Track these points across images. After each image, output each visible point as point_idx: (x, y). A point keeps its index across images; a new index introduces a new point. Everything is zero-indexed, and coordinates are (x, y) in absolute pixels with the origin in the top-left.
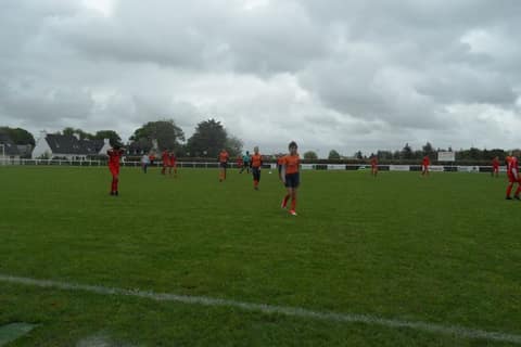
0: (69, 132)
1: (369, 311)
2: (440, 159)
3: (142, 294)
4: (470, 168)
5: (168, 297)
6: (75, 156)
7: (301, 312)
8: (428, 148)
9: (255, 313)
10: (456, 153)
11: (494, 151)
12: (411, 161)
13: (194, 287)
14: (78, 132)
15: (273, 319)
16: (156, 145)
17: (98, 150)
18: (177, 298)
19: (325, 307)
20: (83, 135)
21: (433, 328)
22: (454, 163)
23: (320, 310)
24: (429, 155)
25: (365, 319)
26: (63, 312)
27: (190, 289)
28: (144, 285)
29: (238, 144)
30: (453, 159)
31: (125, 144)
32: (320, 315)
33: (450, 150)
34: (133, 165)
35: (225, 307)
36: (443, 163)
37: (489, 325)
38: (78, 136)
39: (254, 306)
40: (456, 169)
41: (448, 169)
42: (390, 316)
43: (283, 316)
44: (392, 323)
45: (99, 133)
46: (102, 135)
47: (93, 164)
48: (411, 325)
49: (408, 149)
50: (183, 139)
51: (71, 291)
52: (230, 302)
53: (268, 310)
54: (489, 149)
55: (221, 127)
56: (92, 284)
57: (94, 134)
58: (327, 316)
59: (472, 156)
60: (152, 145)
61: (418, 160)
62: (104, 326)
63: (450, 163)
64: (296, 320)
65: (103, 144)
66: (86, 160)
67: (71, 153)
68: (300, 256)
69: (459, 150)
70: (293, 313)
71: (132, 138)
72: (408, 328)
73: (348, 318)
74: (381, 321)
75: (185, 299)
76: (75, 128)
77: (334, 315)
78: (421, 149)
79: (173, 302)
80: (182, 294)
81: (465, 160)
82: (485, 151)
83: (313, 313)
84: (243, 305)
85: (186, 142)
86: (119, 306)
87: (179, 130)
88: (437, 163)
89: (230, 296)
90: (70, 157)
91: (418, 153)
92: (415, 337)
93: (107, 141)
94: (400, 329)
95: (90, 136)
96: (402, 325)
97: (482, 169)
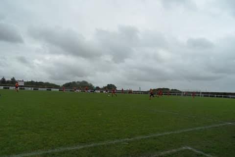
4: (30, 89)
8: (13, 79)
12: (4, 84)
24: (13, 82)
30: (23, 85)
33: (23, 81)
40: (24, 89)
41: (21, 89)
49: (3, 79)
54: (38, 81)
59: (31, 84)
61: (7, 84)
63: (22, 86)
69: (26, 81)
78: (10, 80)
91: (8, 82)
97: (34, 89)
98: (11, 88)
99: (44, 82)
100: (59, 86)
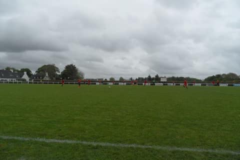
0: (8, 69)
1: (135, 142)
2: (161, 81)
3: (41, 140)
4: (172, 84)
5: (52, 140)
6: (11, 79)
7: (108, 144)
8: (157, 76)
9: (89, 146)
10: (167, 79)
11: (180, 78)
12: (151, 81)
13: (63, 136)
14: (12, 69)
15: (97, 148)
16: (47, 75)
17: (21, 77)
18: (56, 141)
19: (118, 141)
20: (14, 70)
21: (159, 148)
22: (166, 82)
23: (115, 143)
24: (157, 79)
25: (134, 146)
26: (4, 150)
27: (62, 137)
28: (41, 136)
29: (82, 74)
30: (166, 81)
31: (34, 74)
32: (116, 145)
33: (165, 77)
34: (37, 83)
35: (77, 144)
36: (162, 82)
37: (179, 145)
38: (12, 71)
39: (89, 143)
40: (167, 85)
41: (164, 85)
42: (143, 144)
43: (101, 146)
44: (143, 147)
45: (22, 69)
46: (23, 71)
47: (19, 83)
48: (150, 147)
49: (149, 76)
50: (59, 72)
51: (8, 140)
52: (79, 142)
53: (95, 144)
54: (179, 77)
55: (75, 67)
56: (18, 136)
57: (20, 70)
58: (118, 145)
60: (45, 75)
62: (23, 155)
63: (165, 82)
64: (106, 147)
65: (23, 74)
66: (16, 81)
67: (9, 78)
68: (108, 121)
69: (168, 77)
70: (105, 145)
71: (36, 72)
72: (149, 148)
73: (126, 146)
74: (139, 146)
75: (60, 141)
76: (11, 67)
77: (121, 145)
78: (154, 77)
79: (54, 142)
80: (58, 139)
81: (169, 81)
82: (177, 78)
83: (113, 145)
84: (85, 143)
85: (60, 74)
86: (30, 146)
87: (57, 68)
88: (160, 82)
89: (79, 139)
90: (8, 80)
91: (153, 79)
92: (152, 152)
93: (25, 73)
94: (147, 149)
95: (18, 71)
96: (147, 147)
97: (176, 85)
98: (156, 84)
99: (185, 77)
100: (201, 80)
